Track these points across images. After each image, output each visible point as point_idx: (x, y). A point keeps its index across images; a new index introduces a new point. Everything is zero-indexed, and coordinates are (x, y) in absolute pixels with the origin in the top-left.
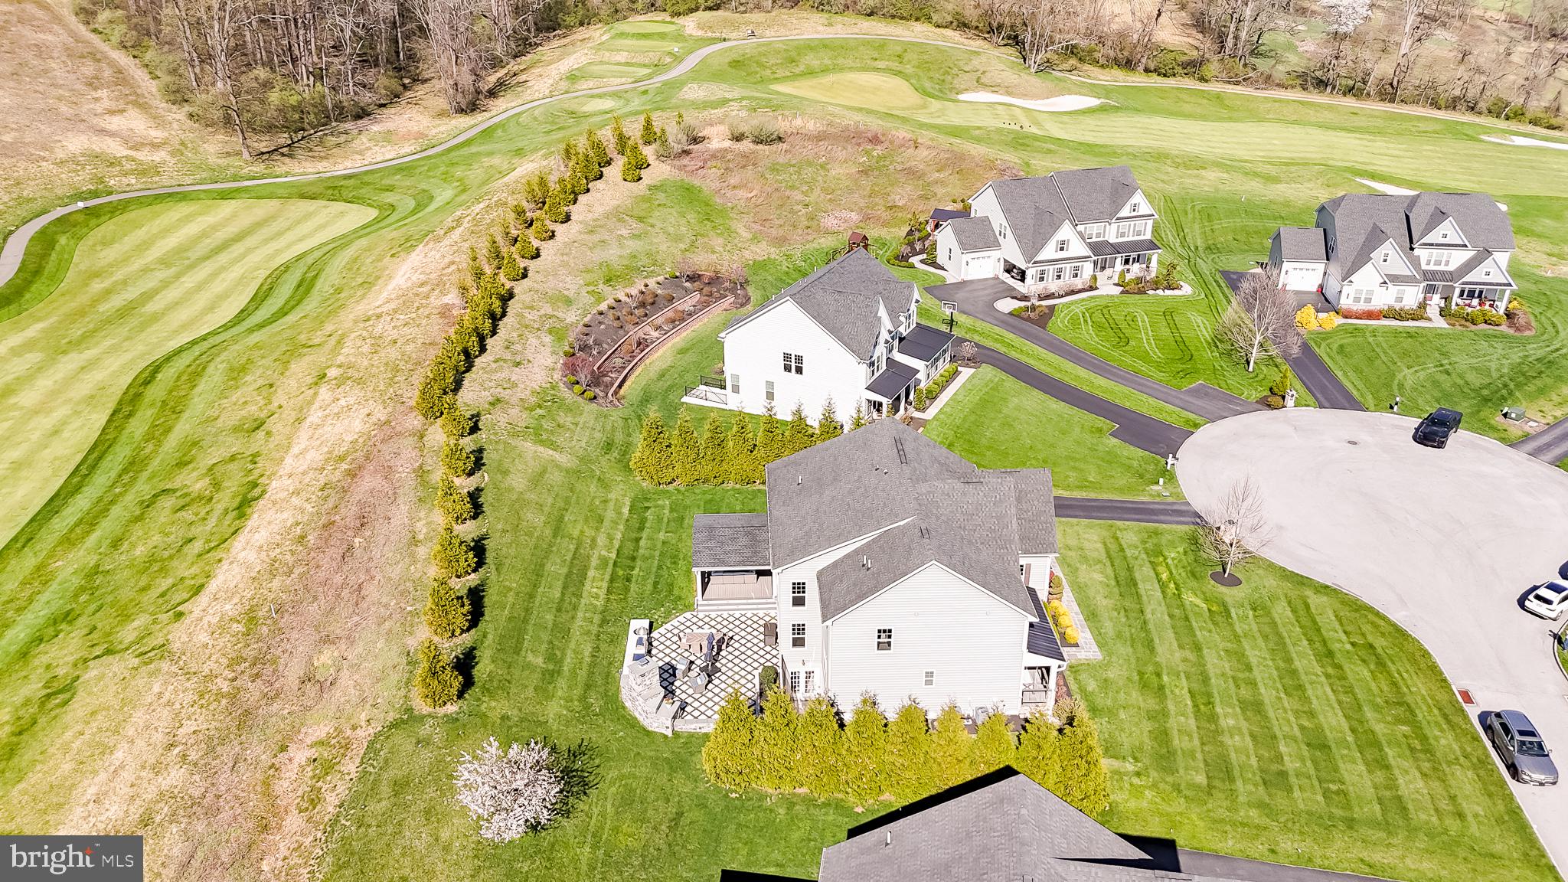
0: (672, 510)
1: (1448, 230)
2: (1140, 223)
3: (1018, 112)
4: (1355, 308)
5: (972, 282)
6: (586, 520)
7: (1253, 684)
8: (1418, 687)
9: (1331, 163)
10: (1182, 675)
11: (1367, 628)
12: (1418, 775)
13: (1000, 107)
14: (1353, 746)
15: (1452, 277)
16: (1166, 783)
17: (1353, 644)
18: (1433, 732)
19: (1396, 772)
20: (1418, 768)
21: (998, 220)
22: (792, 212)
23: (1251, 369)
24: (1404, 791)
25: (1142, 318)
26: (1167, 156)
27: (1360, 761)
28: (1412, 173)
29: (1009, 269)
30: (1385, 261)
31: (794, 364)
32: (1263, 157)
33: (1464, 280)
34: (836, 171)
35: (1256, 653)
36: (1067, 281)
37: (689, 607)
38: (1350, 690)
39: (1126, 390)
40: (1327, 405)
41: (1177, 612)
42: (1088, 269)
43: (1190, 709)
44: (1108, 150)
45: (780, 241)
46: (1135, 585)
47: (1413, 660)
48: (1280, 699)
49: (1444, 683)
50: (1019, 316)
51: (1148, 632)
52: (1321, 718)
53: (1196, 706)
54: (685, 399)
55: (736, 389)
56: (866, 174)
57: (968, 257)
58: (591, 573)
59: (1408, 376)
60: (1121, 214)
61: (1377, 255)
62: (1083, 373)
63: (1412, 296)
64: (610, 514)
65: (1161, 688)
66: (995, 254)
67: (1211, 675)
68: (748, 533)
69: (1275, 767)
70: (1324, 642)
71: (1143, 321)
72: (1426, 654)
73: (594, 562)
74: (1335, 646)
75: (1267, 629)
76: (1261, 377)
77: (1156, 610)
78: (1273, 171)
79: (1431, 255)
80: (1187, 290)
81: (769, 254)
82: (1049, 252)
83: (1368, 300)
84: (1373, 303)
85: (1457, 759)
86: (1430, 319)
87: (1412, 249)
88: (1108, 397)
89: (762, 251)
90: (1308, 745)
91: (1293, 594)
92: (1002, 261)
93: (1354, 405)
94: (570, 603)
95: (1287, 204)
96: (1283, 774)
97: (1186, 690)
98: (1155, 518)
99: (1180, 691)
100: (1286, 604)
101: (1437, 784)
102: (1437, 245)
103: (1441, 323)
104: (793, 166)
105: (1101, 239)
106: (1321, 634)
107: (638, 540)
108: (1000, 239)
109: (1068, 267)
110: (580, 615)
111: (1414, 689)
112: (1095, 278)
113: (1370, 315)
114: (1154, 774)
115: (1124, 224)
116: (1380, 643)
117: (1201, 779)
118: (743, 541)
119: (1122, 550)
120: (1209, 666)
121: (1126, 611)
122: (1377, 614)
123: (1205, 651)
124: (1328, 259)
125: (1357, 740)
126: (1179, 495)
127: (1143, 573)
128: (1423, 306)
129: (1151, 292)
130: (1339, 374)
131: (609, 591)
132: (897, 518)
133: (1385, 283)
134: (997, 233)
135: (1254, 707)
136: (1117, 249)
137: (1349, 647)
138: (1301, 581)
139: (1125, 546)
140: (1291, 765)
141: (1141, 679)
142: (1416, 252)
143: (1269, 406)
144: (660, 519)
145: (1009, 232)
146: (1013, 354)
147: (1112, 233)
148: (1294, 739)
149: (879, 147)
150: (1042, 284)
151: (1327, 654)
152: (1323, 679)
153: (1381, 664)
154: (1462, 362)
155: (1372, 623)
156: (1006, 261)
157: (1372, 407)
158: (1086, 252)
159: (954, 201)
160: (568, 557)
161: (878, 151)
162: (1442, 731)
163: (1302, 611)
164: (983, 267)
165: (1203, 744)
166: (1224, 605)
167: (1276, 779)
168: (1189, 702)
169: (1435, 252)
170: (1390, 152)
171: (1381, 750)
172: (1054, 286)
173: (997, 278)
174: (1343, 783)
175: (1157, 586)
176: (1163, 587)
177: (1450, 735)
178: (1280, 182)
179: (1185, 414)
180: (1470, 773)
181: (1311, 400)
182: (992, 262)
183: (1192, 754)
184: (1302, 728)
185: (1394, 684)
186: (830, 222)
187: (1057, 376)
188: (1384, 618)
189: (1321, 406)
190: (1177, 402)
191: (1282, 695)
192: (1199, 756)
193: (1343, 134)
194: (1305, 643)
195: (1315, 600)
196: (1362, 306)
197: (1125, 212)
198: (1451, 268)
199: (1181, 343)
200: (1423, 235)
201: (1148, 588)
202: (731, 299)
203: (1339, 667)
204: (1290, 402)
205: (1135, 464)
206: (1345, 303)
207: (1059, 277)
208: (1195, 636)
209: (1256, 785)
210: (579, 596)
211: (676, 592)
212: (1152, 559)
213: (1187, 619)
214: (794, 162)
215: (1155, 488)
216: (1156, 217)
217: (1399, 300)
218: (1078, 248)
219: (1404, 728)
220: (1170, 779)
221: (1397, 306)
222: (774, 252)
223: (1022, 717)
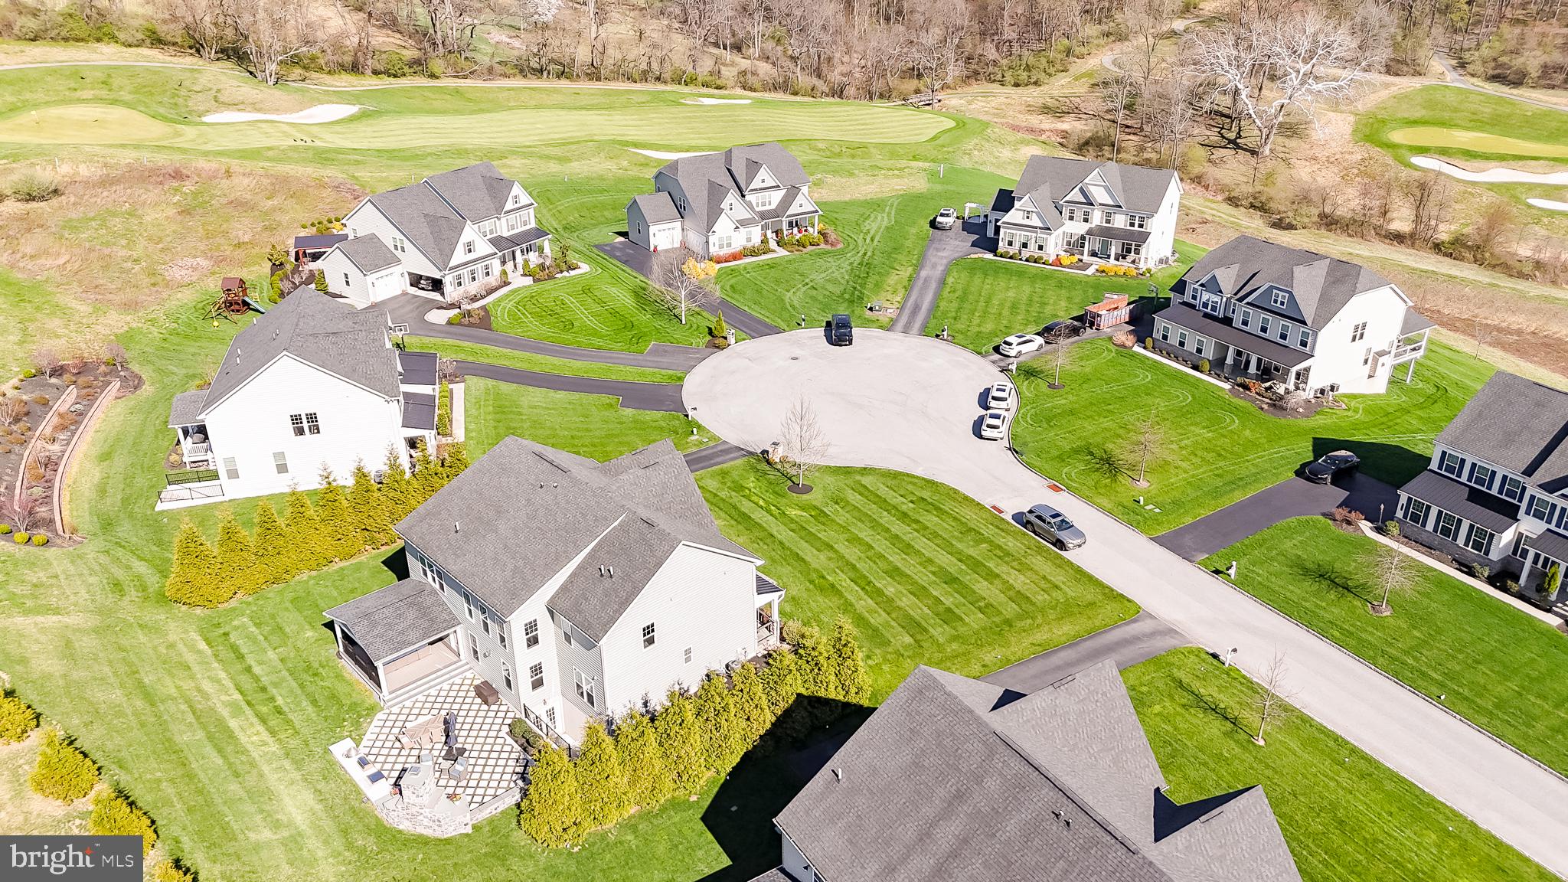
0: (258, 625)
1: (764, 178)
2: (524, 212)
3: (286, 128)
4: (721, 253)
5: (383, 302)
6: (170, 674)
7: (881, 556)
8: (968, 514)
9: (596, 138)
10: (837, 570)
11: (910, 487)
12: (1016, 572)
13: (264, 125)
14: (970, 571)
15: (776, 213)
16: (890, 653)
17: (912, 502)
18: (1001, 541)
19: (1004, 576)
20: (1012, 567)
21: (388, 235)
22: (123, 271)
23: (684, 322)
24: (1018, 586)
25: (569, 300)
26: (466, 151)
27: (981, 579)
28: (659, 138)
29: (416, 280)
30: (731, 209)
31: (305, 424)
32: (539, 140)
33: (787, 214)
34: (150, 216)
35: (865, 533)
36: (483, 281)
37: (372, 710)
38: (936, 535)
39: (603, 365)
40: (756, 335)
41: (793, 526)
42: (496, 265)
43: (862, 593)
44: (408, 154)
45: (130, 306)
46: (750, 517)
47: (954, 499)
48: (905, 559)
49: (982, 507)
50: (460, 324)
51: (789, 549)
52: (936, 560)
53: (863, 589)
54: (160, 507)
55: (233, 474)
56: (190, 214)
57: (371, 278)
58: (233, 724)
59: (794, 297)
60: (506, 208)
61: (724, 205)
62: (557, 361)
63: (755, 235)
64: (190, 658)
65: (833, 586)
66: (397, 270)
67: (854, 562)
68: (410, 605)
69: (941, 608)
70: (895, 507)
71: (572, 303)
72: (956, 491)
73: (225, 713)
74: (904, 508)
75: (856, 514)
76: (695, 326)
77: (782, 532)
78: (558, 152)
79: (757, 198)
80: (585, 268)
81: (127, 323)
82: (459, 256)
83: (729, 245)
84: (733, 246)
85: (1026, 552)
86: (774, 251)
87: (743, 196)
88: (592, 375)
89: (115, 322)
90: (946, 583)
91: (850, 482)
92: (407, 276)
93: (775, 330)
94: (242, 763)
95: (602, 178)
96: (949, 610)
97: (848, 580)
98: (712, 462)
99: (843, 581)
100: (852, 491)
101: (1029, 573)
102: (760, 189)
103: (782, 252)
104: (93, 219)
105: (495, 235)
106: (889, 504)
107: (248, 669)
108: (398, 253)
109: (479, 267)
110: (266, 769)
111: (968, 517)
112: (504, 273)
113: (735, 257)
114: (877, 651)
115: (512, 216)
116: (926, 495)
117: (908, 639)
118: (411, 614)
119: (716, 495)
120: (847, 556)
121: (761, 540)
122: (908, 475)
123: (836, 546)
124: (682, 217)
125: (967, 566)
126: (714, 438)
127: (746, 506)
128: (764, 241)
129: (559, 276)
130: (746, 309)
131: (273, 733)
132: (607, 521)
133: (737, 227)
134: (392, 249)
135: (894, 573)
136: (514, 241)
137: (911, 505)
138: (847, 471)
139: (715, 491)
140: (948, 602)
141: (815, 586)
142: (748, 198)
143: (718, 347)
144: (252, 639)
145: (407, 244)
146: (482, 360)
147: (504, 227)
148: (935, 582)
149: (187, 183)
150: (461, 289)
151: (904, 516)
152: (916, 534)
153: (937, 509)
154: (819, 278)
155: (911, 483)
156: (410, 274)
157: (787, 329)
158: (491, 249)
159: (304, 227)
160: (190, 718)
161: (188, 187)
162: (1004, 538)
163: (863, 490)
164: (391, 284)
165: (888, 614)
166: (816, 508)
167: (949, 616)
168: (857, 588)
169: (760, 195)
170: (631, 123)
171: (985, 566)
172: (473, 288)
173: (405, 294)
174: (985, 599)
175: (764, 513)
176: (768, 511)
177: (1009, 538)
178: (570, 160)
179: (664, 372)
180: (1039, 557)
181: (744, 336)
182: (396, 277)
183: (887, 625)
184: (934, 573)
185: (955, 519)
186: (177, 274)
187: (537, 369)
188: (913, 476)
189: (754, 338)
190: (649, 364)
191: (904, 556)
192: (893, 623)
193: (584, 112)
194: (885, 513)
195: (867, 480)
196: (725, 251)
197: (509, 206)
198: (773, 206)
199: (614, 313)
200: (748, 184)
201: (758, 515)
202: (116, 384)
203: (917, 522)
204: (732, 340)
205: (663, 424)
206: (714, 250)
207: (474, 279)
208: (820, 539)
209: (941, 626)
210: (246, 752)
211: (347, 702)
212: (741, 494)
213: (804, 529)
214: (92, 215)
215: (693, 438)
216: (536, 205)
217: (749, 240)
218: (483, 248)
219: (984, 545)
220: (890, 650)
221: (749, 245)
222: (132, 320)
223: (760, 655)
